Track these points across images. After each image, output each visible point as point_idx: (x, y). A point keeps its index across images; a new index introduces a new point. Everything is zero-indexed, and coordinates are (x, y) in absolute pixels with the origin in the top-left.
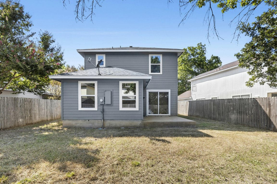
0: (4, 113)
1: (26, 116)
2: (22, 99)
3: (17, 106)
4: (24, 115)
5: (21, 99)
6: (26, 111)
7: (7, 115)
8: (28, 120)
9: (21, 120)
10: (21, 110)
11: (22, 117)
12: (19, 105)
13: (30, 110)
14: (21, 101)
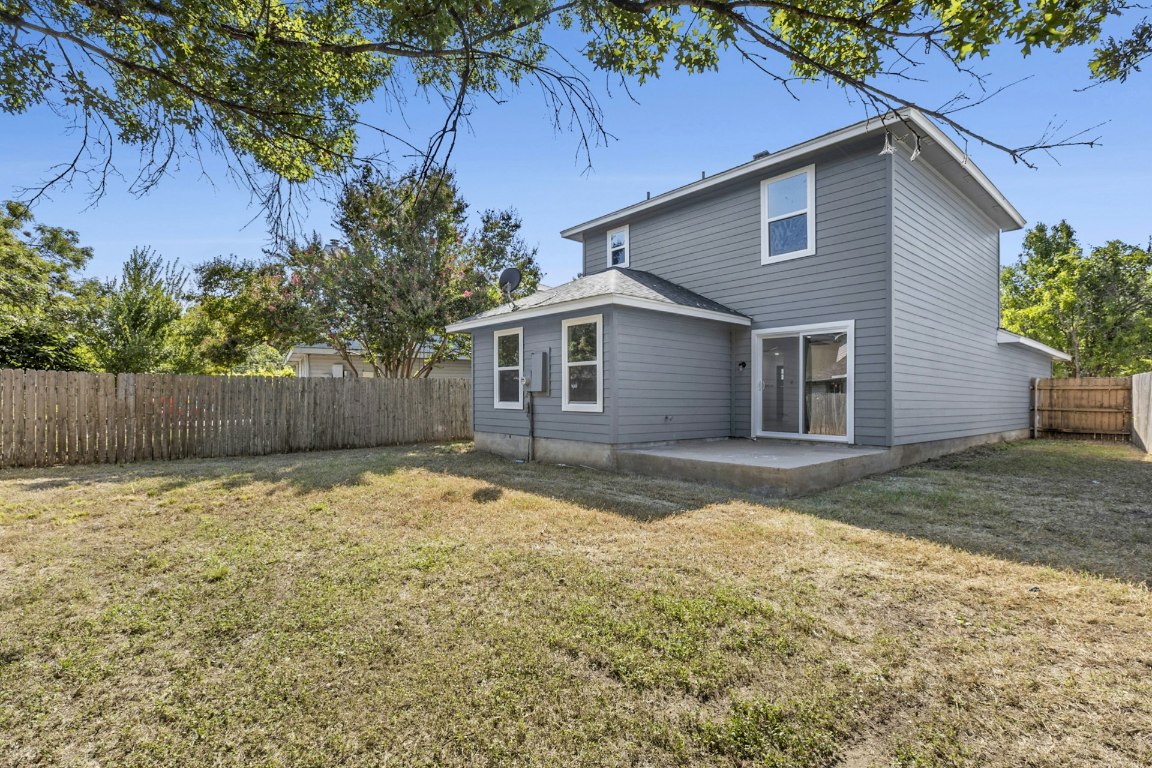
0: (403, 411)
1: (454, 419)
2: (444, 382)
3: (431, 397)
4: (448, 418)
5: (442, 382)
6: (453, 409)
7: (409, 416)
8: (459, 430)
9: (440, 428)
10: (440, 404)
11: (443, 422)
12: (435, 396)
13: (463, 407)
14: (442, 387)
